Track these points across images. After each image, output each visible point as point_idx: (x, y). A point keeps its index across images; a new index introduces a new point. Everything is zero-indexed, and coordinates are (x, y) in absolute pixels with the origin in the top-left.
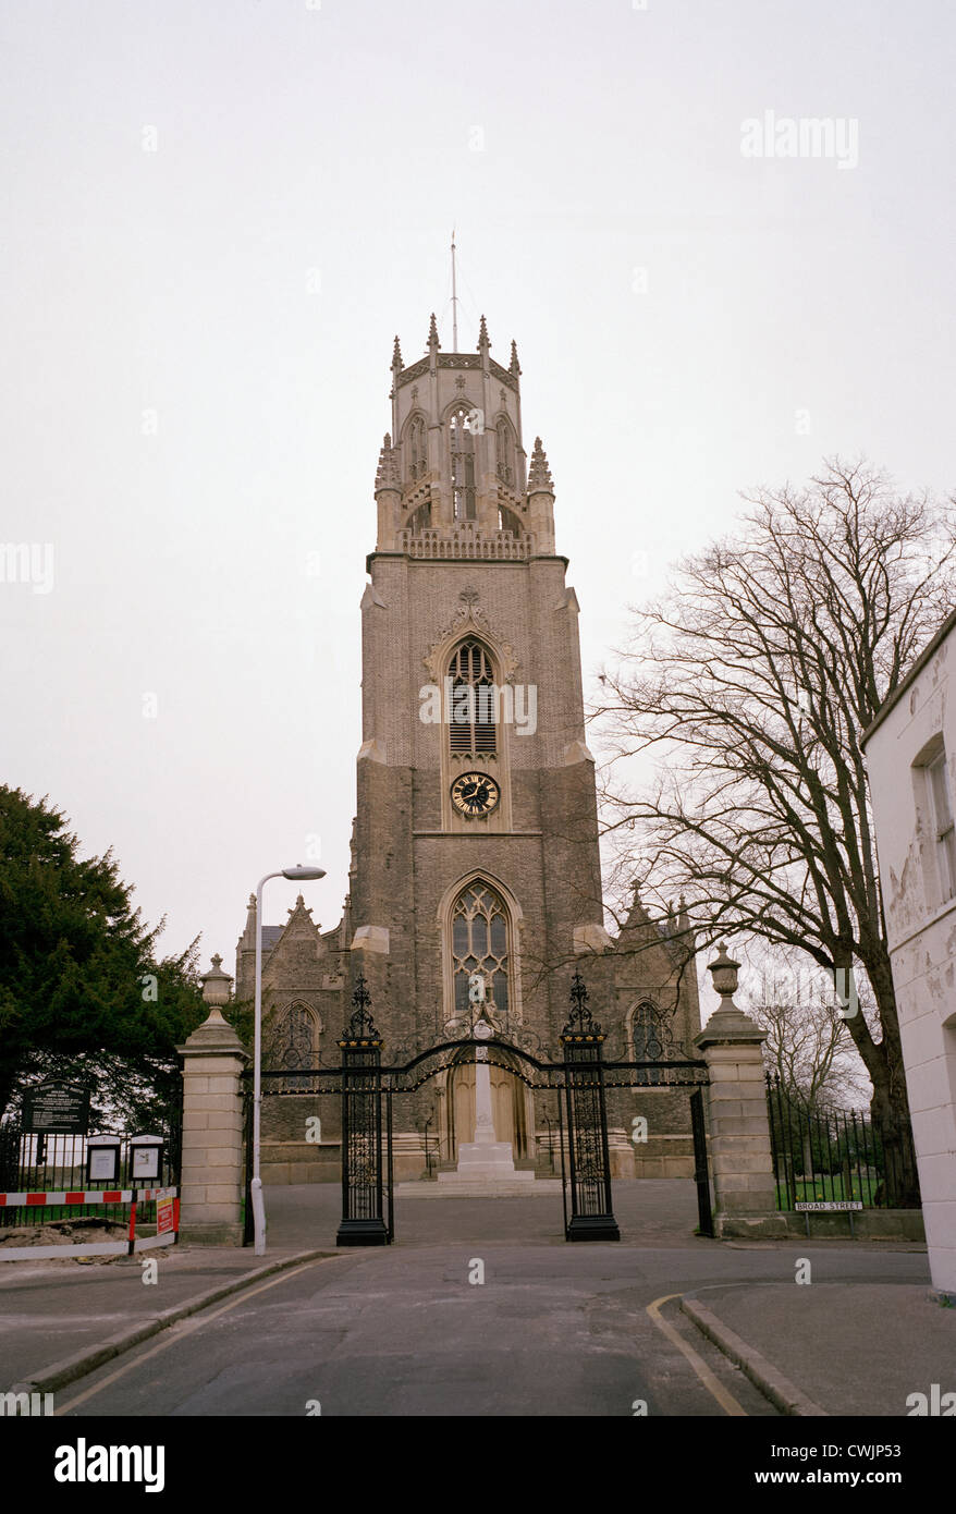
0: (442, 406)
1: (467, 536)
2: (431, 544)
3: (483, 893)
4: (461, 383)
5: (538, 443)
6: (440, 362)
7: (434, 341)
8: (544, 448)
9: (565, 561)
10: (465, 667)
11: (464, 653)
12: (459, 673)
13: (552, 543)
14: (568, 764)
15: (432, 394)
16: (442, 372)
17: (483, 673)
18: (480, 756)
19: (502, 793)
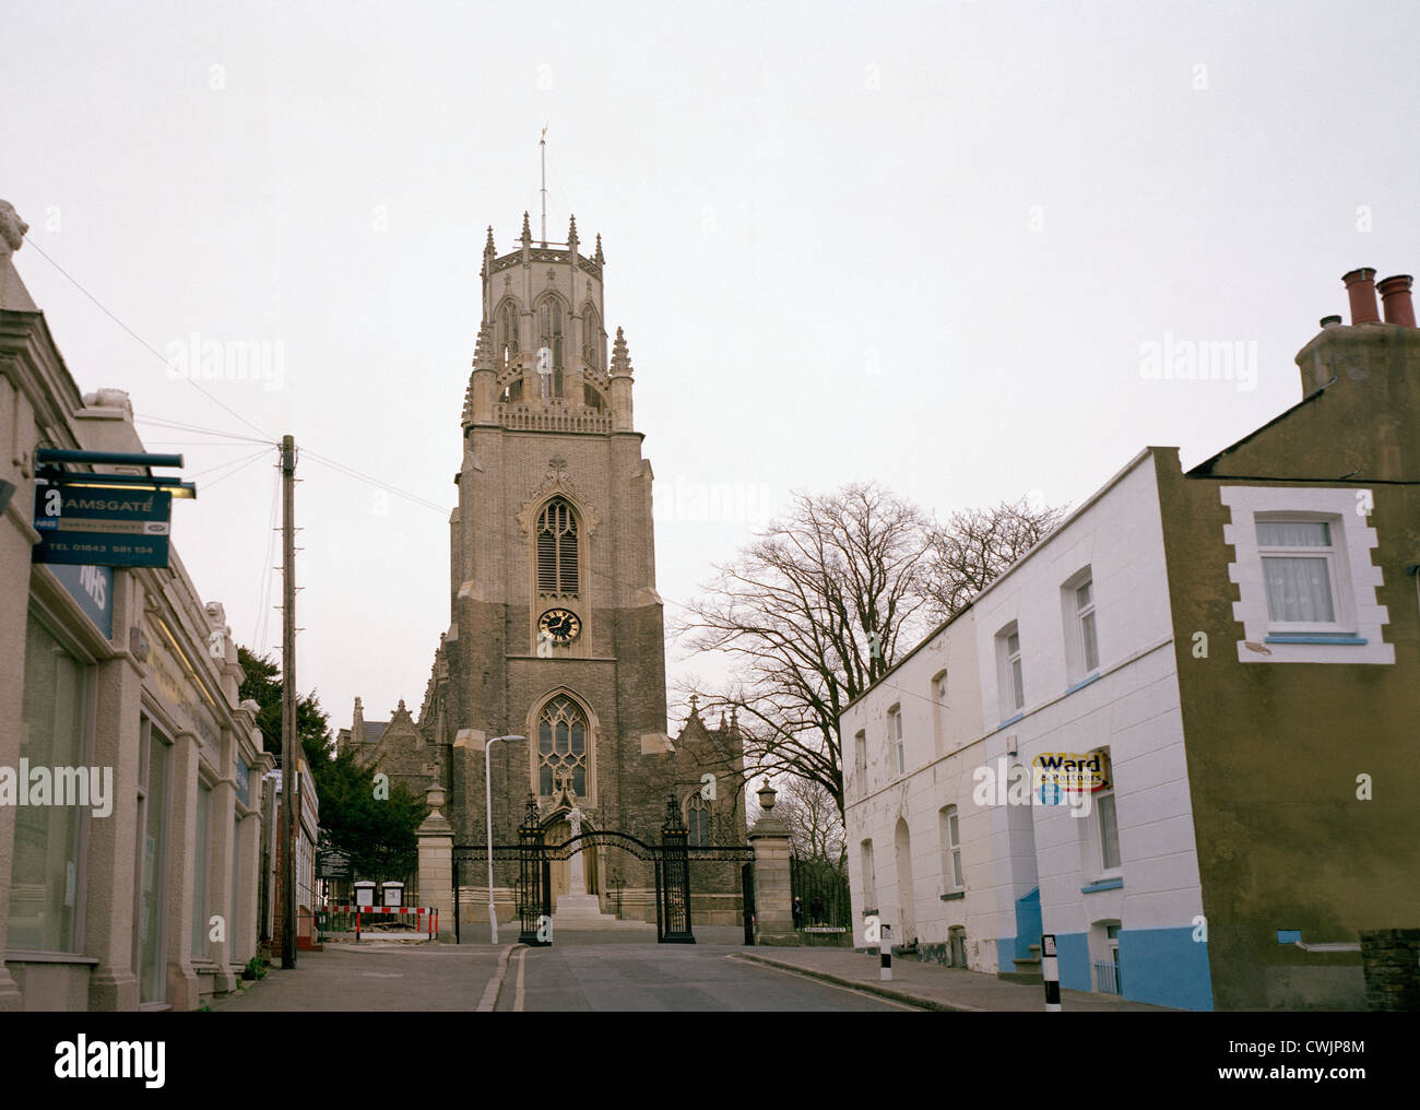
0: (534, 294)
1: (557, 412)
2: (524, 418)
3: (565, 705)
4: (551, 275)
5: (620, 332)
6: (534, 255)
7: (526, 236)
8: (625, 337)
9: (642, 436)
10: (552, 521)
11: (552, 509)
12: (547, 526)
13: (630, 420)
14: (640, 605)
15: (525, 285)
16: (534, 265)
17: (568, 527)
18: (564, 596)
19: (583, 625)
